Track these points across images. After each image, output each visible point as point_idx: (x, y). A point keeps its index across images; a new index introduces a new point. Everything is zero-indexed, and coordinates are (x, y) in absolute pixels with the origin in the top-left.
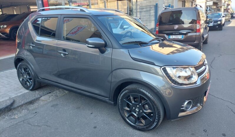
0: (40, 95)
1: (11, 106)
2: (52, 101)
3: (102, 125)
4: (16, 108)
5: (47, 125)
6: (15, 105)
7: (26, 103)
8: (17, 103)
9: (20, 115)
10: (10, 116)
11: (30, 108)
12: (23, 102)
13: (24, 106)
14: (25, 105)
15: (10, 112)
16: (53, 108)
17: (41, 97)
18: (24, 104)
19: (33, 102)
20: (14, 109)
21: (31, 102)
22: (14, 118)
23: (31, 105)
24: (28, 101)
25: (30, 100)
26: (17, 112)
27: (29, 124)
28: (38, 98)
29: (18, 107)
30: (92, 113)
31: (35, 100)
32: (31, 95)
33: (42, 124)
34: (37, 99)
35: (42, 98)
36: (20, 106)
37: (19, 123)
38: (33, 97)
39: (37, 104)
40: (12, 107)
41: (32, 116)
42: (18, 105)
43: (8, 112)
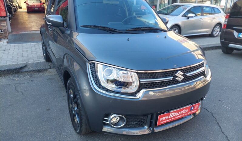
0: (50, 67)
1: (20, 69)
2: (55, 75)
3: (56, 110)
4: (24, 72)
5: (23, 93)
6: (25, 70)
7: (34, 71)
8: (27, 68)
9: (22, 79)
10: (15, 77)
11: (34, 76)
12: (32, 69)
13: (31, 72)
14: (33, 72)
15: (17, 74)
16: (47, 80)
17: (50, 68)
18: (31, 71)
19: (41, 72)
20: (22, 72)
21: (39, 71)
22: (15, 80)
23: (37, 74)
24: (36, 69)
25: (38, 69)
26: (22, 76)
27: (16, 87)
28: (47, 69)
29: (26, 72)
30: (64, 96)
31: (43, 69)
32: (43, 65)
33: (22, 91)
34: (45, 69)
35: (50, 70)
36: (27, 71)
37: (12, 84)
38: (42, 67)
39: (42, 74)
40: (21, 71)
41: (26, 82)
42: (26, 70)
43: (16, 73)
